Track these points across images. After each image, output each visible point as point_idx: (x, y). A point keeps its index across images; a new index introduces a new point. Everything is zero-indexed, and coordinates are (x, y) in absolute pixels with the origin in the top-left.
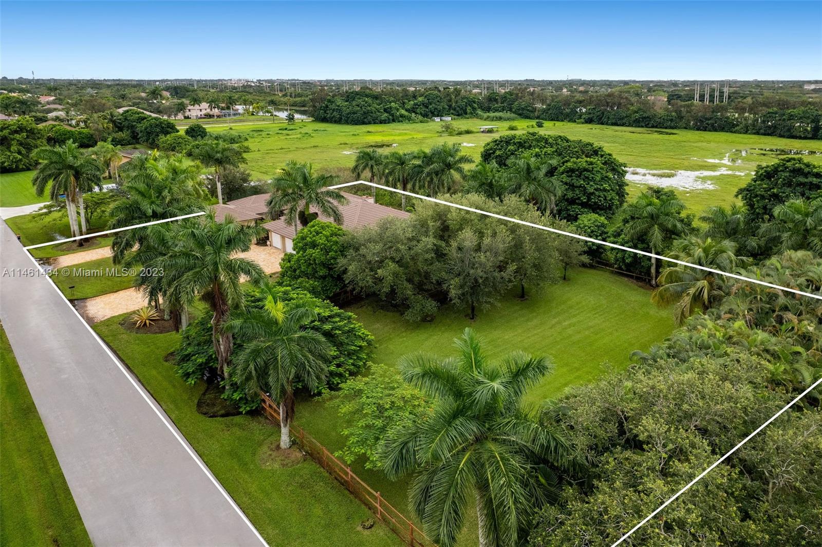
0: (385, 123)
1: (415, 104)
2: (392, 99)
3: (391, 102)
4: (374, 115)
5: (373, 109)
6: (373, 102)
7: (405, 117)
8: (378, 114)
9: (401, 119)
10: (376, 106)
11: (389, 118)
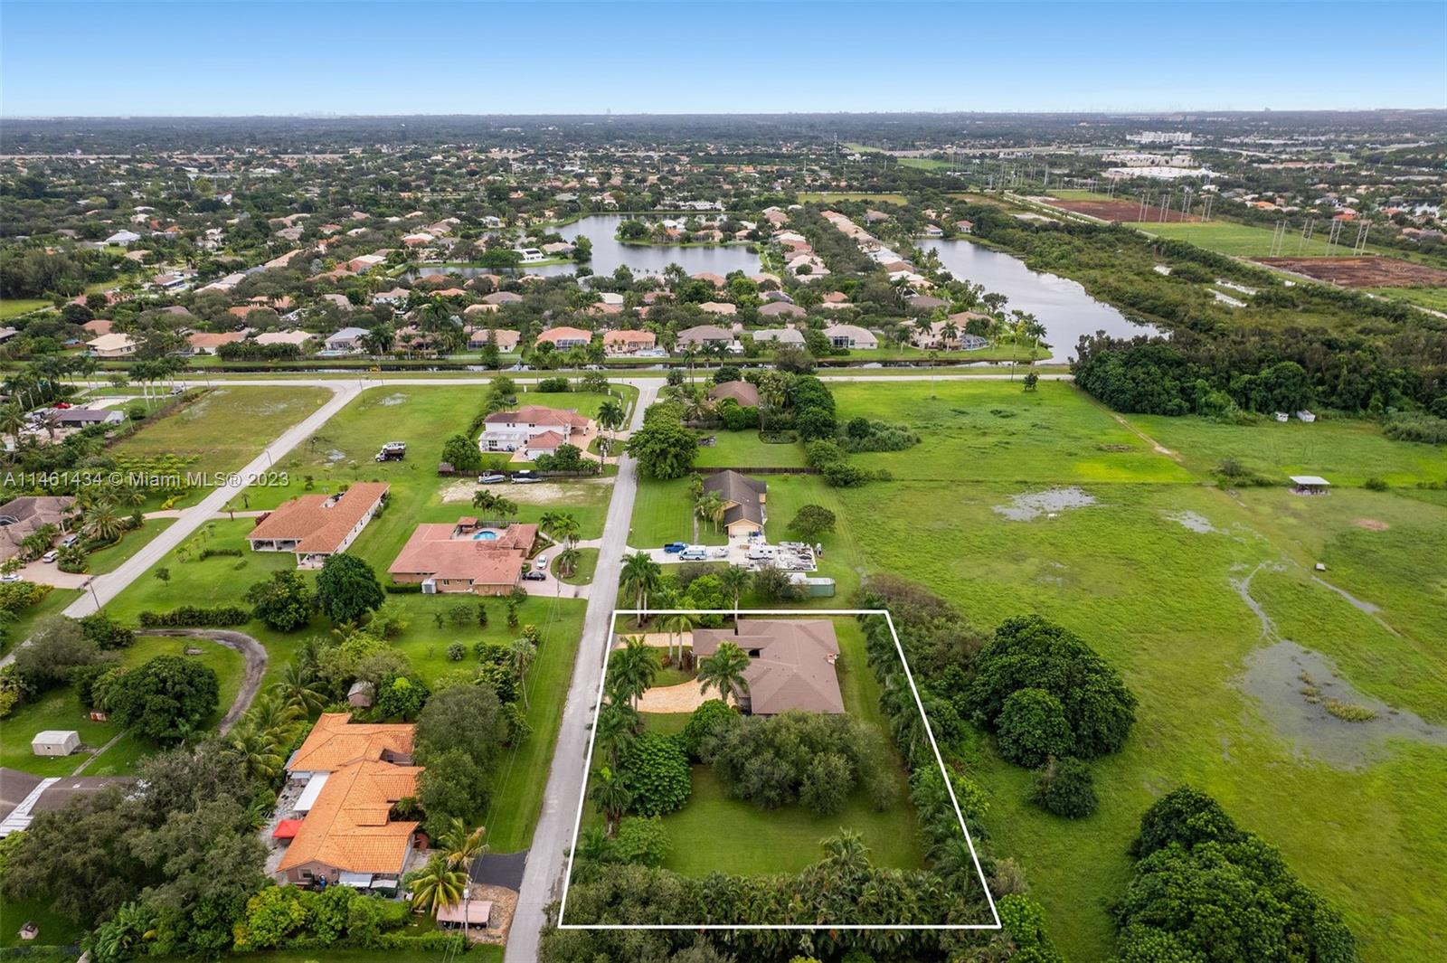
0: (1172, 415)
1: (1250, 382)
2: (1204, 370)
3: (1198, 377)
4: (1156, 400)
5: (1157, 388)
6: (1165, 374)
7: (1215, 407)
8: (1165, 397)
9: (1205, 409)
10: (1168, 383)
11: (1180, 407)
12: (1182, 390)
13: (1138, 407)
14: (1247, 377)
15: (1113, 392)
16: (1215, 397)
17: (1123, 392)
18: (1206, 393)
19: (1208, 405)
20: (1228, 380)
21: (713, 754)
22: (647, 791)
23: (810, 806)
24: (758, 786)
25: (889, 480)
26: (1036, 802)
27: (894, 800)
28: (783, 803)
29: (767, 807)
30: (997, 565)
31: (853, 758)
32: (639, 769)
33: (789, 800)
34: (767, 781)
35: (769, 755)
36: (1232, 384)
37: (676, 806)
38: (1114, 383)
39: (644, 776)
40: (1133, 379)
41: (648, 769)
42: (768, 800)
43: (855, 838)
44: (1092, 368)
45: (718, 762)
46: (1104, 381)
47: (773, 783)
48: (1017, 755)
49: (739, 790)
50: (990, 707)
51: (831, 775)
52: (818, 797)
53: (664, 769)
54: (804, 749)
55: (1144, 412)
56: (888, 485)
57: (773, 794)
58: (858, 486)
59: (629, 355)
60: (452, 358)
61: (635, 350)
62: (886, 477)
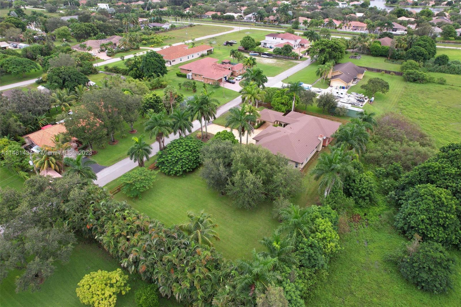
25: (443, 84)
58: (421, 83)
59: (351, 31)
60: (282, 25)
61: (355, 30)
62: (442, 82)
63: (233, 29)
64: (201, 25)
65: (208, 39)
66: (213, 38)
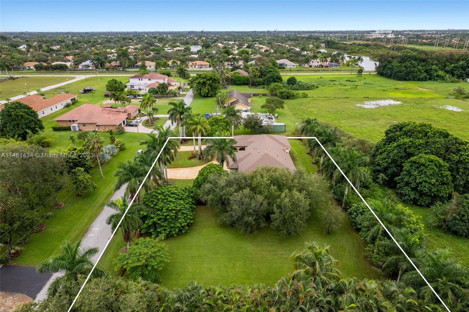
0: (422, 81)
1: (455, 67)
2: (436, 62)
3: (433, 65)
4: (415, 74)
5: (416, 69)
6: (418, 65)
7: (440, 77)
8: (419, 73)
9: (436, 78)
10: (420, 67)
11: (426, 77)
12: (426, 71)
13: (407, 78)
14: (453, 65)
15: (396, 72)
16: (441, 73)
17: (401, 72)
18: (436, 71)
19: (438, 76)
20: (445, 67)
21: (208, 195)
22: (159, 219)
23: (278, 230)
24: (239, 214)
25: (306, 97)
26: (439, 227)
27: (341, 225)
28: (259, 228)
29: (246, 230)
30: (365, 122)
31: (309, 195)
32: (156, 205)
33: (263, 225)
34: (247, 209)
35: (247, 191)
36: (447, 68)
37: (180, 231)
38: (396, 69)
39: (158, 210)
40: (405, 67)
41: (161, 204)
42: (247, 224)
43: (324, 251)
44: (386, 65)
45: (212, 200)
46: (392, 69)
47: (251, 211)
48: (415, 198)
49: (225, 218)
50: (390, 172)
51: (295, 205)
52: (284, 222)
53: (172, 205)
54: (273, 188)
55: (410, 80)
56: (306, 99)
57: (250, 219)
58: (293, 99)
59: (198, 69)
60: (128, 70)
61: (201, 68)
62: (305, 96)
63: (74, 78)
64: (27, 77)
65: (53, 89)
66: (59, 88)
